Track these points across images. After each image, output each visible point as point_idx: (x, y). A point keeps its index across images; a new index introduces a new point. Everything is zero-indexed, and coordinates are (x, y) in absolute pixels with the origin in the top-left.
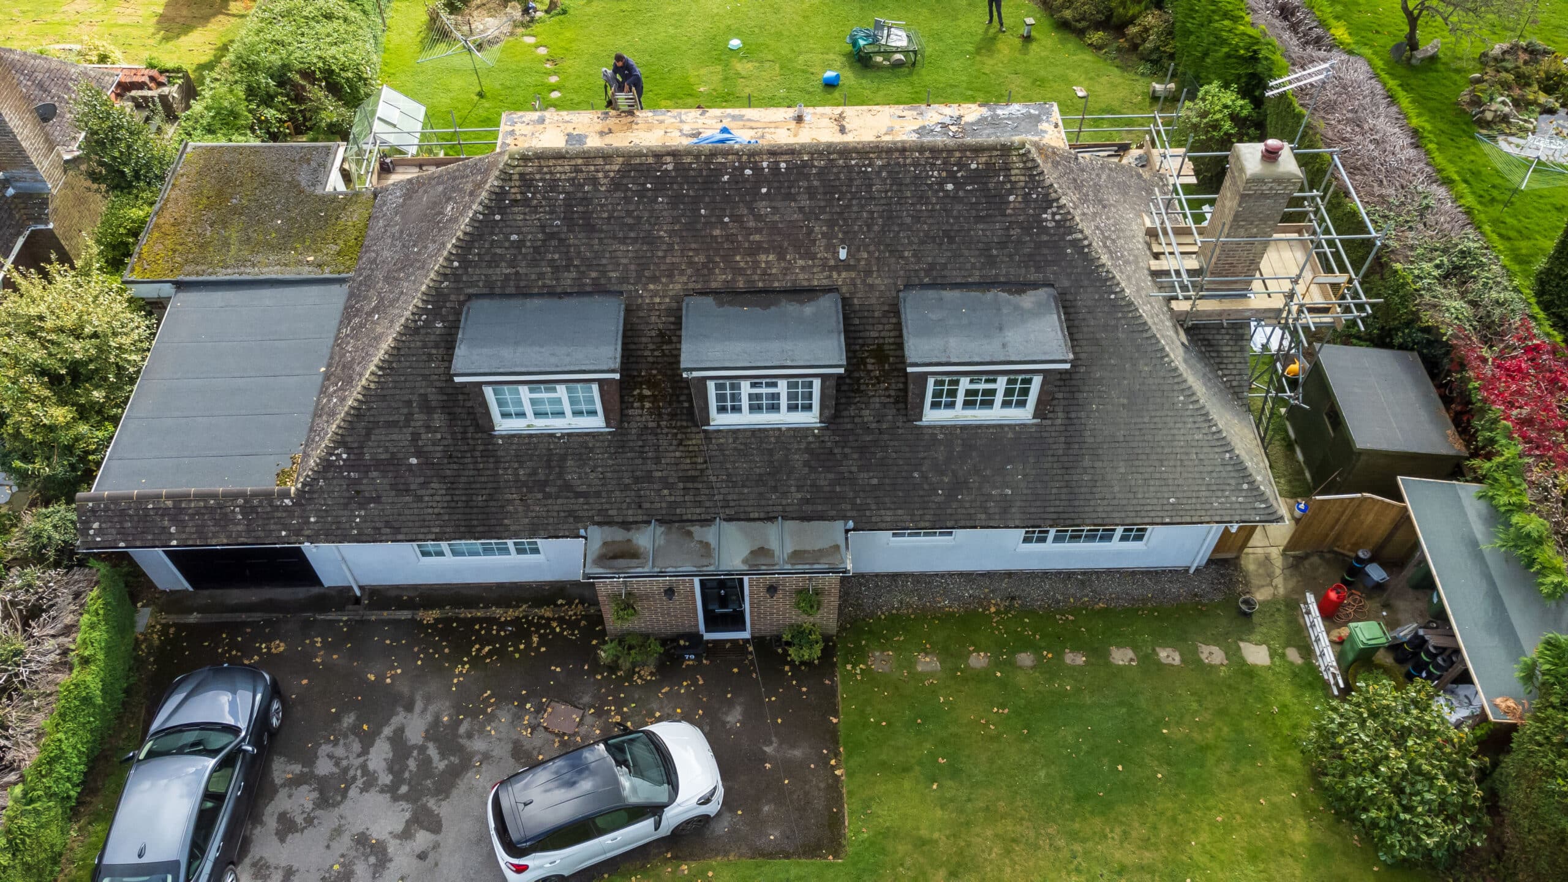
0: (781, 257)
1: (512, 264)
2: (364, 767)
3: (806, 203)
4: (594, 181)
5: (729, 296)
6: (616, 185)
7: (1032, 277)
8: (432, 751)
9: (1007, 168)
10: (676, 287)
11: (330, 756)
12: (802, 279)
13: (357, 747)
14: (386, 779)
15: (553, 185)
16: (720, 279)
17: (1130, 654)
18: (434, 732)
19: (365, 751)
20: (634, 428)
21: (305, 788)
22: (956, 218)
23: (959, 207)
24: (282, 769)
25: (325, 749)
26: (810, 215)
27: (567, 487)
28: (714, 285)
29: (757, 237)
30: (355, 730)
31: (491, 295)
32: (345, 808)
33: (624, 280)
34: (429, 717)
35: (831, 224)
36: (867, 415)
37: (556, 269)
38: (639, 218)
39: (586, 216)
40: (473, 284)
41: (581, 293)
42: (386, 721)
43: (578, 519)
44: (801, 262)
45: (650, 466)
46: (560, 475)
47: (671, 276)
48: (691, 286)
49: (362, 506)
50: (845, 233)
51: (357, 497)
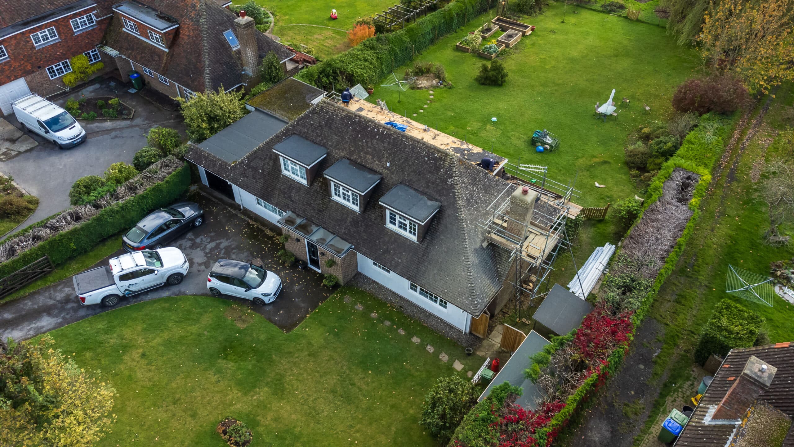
0: (373, 158)
1: (308, 129)
2: (206, 245)
3: (386, 145)
4: (337, 116)
5: (354, 163)
6: (342, 119)
7: (437, 197)
8: (223, 252)
9: (445, 161)
10: (342, 154)
11: (201, 239)
12: (375, 167)
13: (209, 240)
14: (208, 251)
15: (327, 113)
16: (354, 157)
17: (419, 340)
18: (226, 248)
19: (209, 243)
20: (313, 188)
21: (190, 242)
22: (424, 169)
23: (426, 166)
24: (190, 235)
25: (202, 237)
26: (386, 149)
27: (290, 197)
28: (352, 158)
29: (369, 150)
30: (211, 237)
31: (299, 135)
32: (194, 251)
33: (331, 146)
34: (230, 244)
35: (390, 154)
36: (373, 216)
37: (317, 135)
38: (343, 130)
39: (331, 124)
40: (297, 130)
41: (319, 145)
42: (220, 239)
43: (288, 207)
44: (377, 162)
45: (312, 202)
46: (291, 193)
47: (343, 150)
48: (347, 155)
49: (244, 177)
50: (392, 159)
51: (244, 174)
